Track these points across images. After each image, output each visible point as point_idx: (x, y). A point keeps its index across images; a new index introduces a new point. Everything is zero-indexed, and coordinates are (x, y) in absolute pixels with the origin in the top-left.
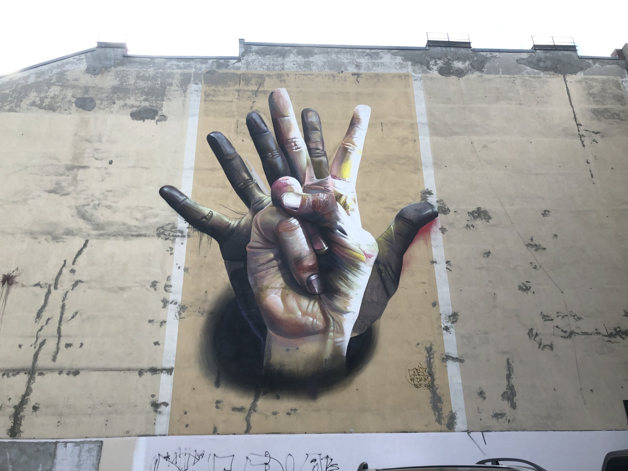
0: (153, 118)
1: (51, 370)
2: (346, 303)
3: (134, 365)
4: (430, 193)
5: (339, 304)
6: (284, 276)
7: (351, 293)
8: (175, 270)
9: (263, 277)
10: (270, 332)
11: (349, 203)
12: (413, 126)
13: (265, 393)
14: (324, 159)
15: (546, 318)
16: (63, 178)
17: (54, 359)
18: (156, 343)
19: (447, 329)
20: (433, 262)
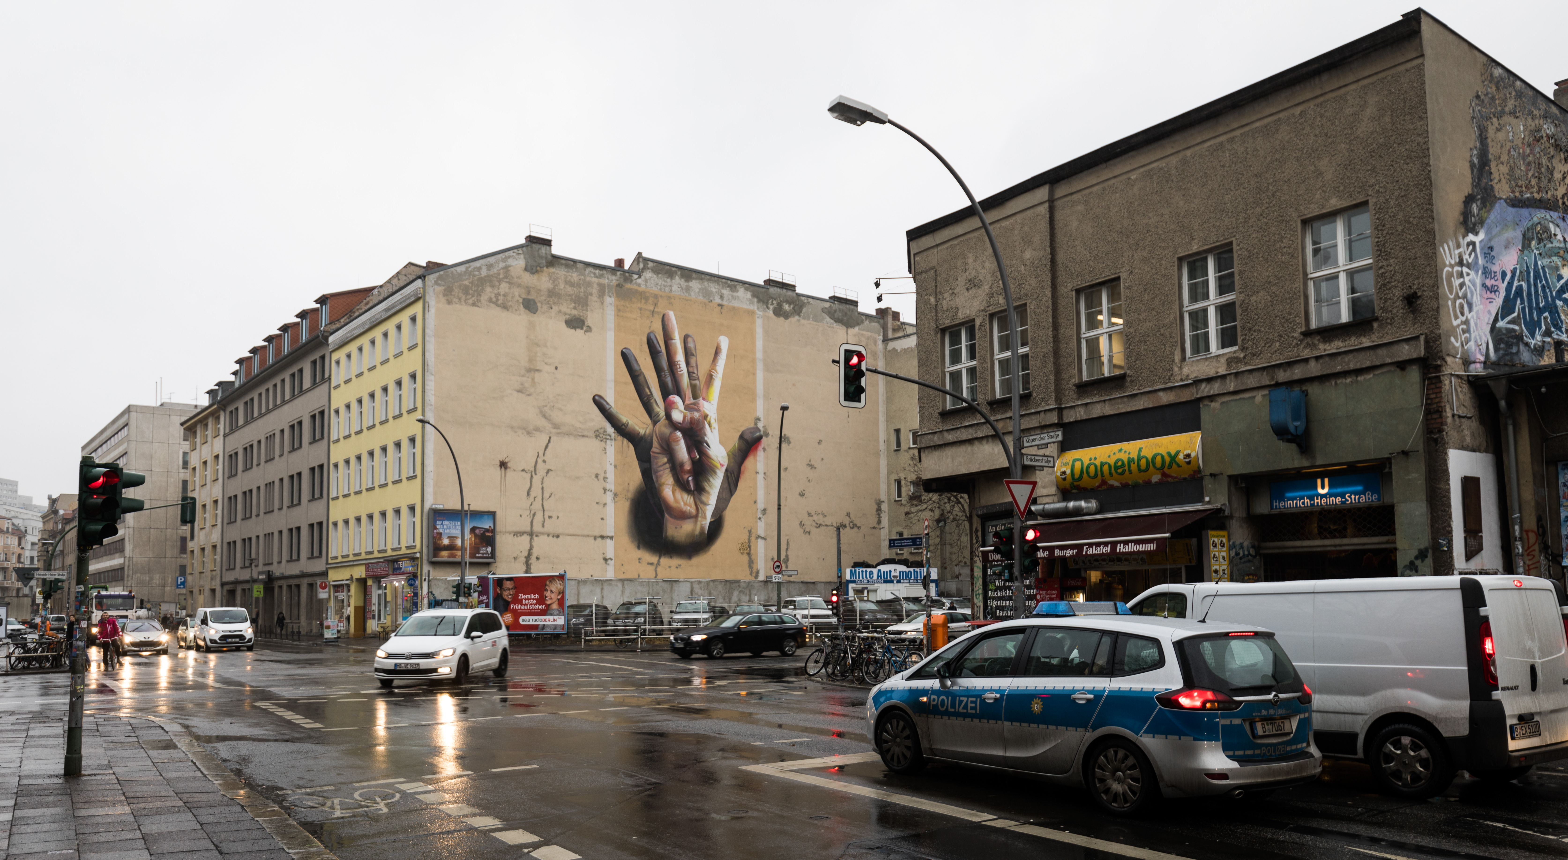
0: (582, 328)
1: (542, 533)
2: (708, 498)
3: (590, 533)
4: (759, 419)
5: (704, 498)
6: (673, 476)
7: (711, 491)
8: (609, 465)
9: (661, 476)
10: (666, 516)
11: (713, 422)
12: (754, 361)
13: (665, 554)
14: (697, 382)
15: (810, 515)
16: (525, 379)
17: (543, 526)
18: (602, 519)
19: (760, 519)
20: (757, 473)
